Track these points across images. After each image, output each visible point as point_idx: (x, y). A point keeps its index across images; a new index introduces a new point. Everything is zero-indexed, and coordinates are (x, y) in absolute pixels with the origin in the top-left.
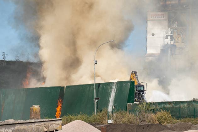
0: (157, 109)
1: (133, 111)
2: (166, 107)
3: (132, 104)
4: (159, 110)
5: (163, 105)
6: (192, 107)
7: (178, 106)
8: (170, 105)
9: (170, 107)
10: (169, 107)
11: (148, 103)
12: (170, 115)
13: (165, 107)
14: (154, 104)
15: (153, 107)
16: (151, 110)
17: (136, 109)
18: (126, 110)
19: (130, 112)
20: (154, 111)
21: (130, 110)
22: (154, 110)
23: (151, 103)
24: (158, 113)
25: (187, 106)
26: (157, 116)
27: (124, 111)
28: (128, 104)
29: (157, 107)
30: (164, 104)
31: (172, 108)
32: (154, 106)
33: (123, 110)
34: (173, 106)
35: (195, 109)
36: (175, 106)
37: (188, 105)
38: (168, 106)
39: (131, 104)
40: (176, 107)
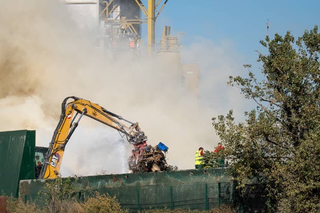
0: (88, 193)
1: (33, 198)
2: (107, 186)
3: (29, 181)
4: (91, 194)
5: (99, 183)
6: (165, 185)
7: (133, 184)
8: (116, 183)
9: (116, 187)
10: (114, 188)
11: (66, 179)
12: (117, 205)
13: (104, 188)
14: (81, 180)
15: (79, 188)
16: (74, 194)
17: (39, 193)
18: (17, 194)
19: (26, 199)
20: (80, 197)
21: (26, 196)
22: (80, 193)
23: (72, 179)
24: (91, 200)
25: (154, 184)
26: (89, 207)
27: (12, 197)
28: (22, 181)
29: (88, 187)
30: (104, 181)
31: (121, 188)
32: (81, 185)
33: (9, 196)
34: (123, 185)
35: (171, 189)
36: (127, 185)
37: (156, 181)
38: (111, 184)
39: (27, 183)
40: (130, 187)
